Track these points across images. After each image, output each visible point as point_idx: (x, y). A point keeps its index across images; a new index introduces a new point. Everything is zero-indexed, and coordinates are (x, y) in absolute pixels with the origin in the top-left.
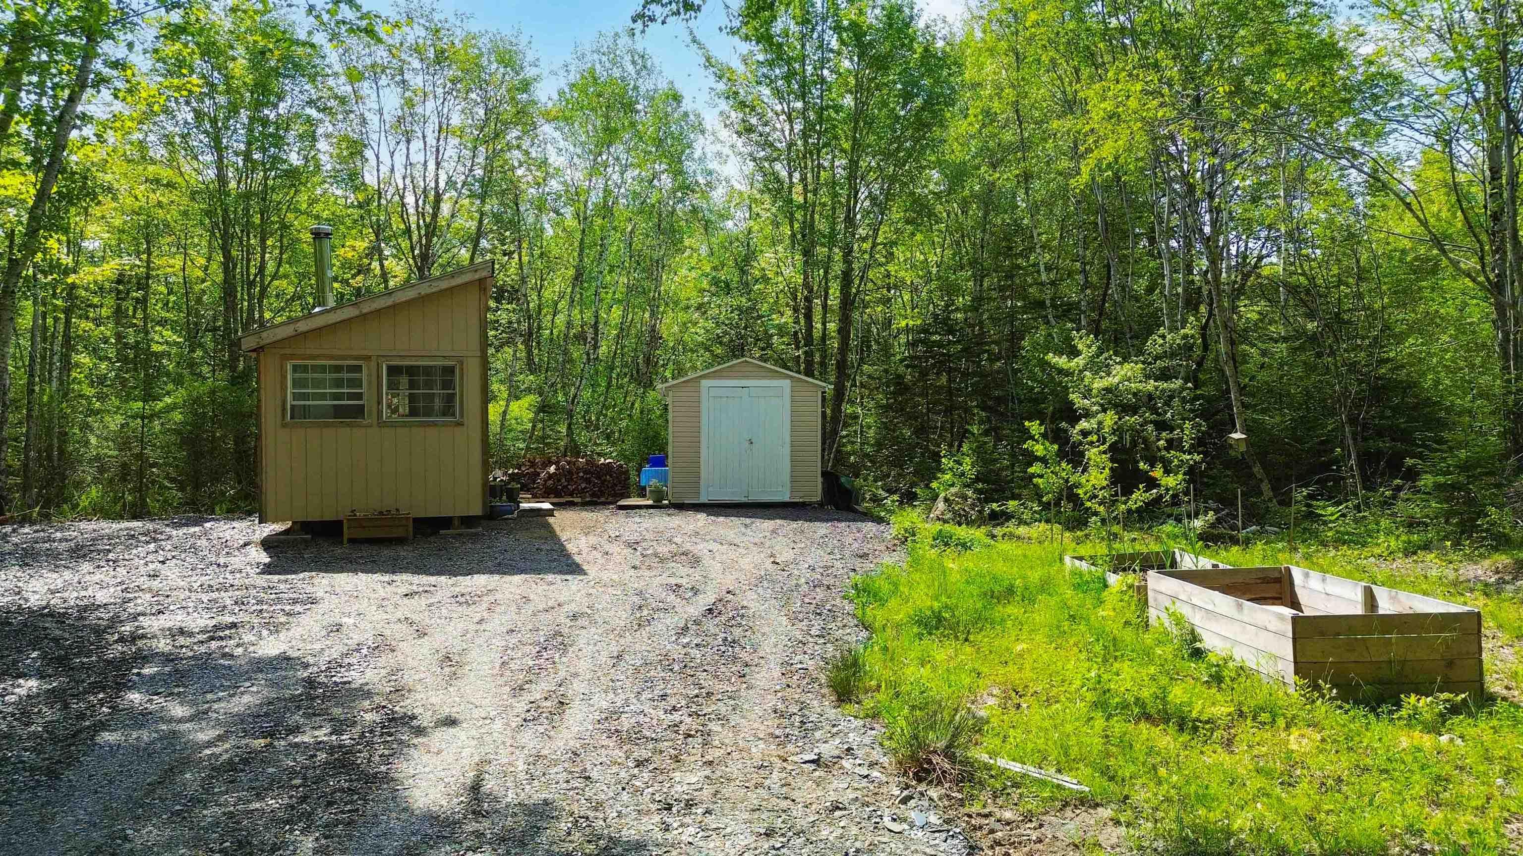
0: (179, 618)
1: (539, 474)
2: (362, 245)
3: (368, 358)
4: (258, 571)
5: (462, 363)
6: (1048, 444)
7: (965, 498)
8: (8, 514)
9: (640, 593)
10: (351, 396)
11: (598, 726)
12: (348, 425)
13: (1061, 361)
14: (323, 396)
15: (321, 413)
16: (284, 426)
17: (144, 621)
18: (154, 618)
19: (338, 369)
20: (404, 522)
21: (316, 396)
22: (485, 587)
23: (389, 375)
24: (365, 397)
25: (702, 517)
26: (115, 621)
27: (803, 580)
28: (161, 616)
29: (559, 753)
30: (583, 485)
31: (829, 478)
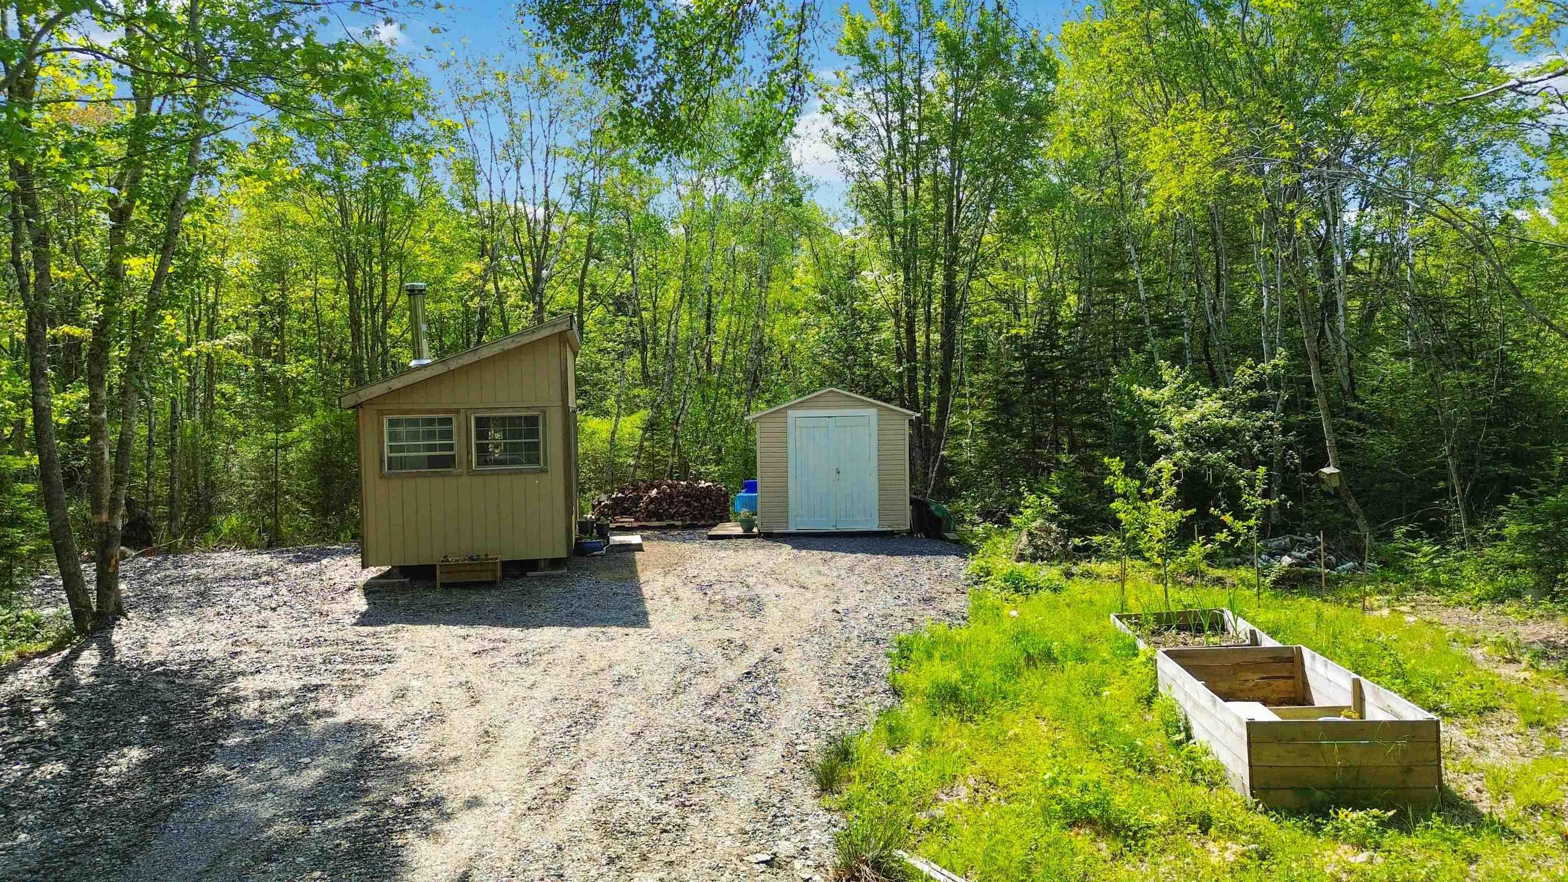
0: (272, 678)
1: (641, 498)
2: (477, 267)
3: (457, 411)
4: (354, 621)
5: (544, 412)
6: (1128, 480)
7: (1049, 531)
8: (155, 545)
9: (689, 653)
10: (443, 447)
11: (592, 816)
12: (443, 475)
13: (1147, 393)
14: (417, 448)
15: (415, 463)
16: (382, 477)
17: (241, 682)
18: (250, 677)
19: (431, 422)
20: (491, 567)
21: (410, 449)
22: (549, 643)
23: (476, 427)
24: (456, 448)
25: (786, 550)
26: (219, 680)
27: (856, 633)
28: (258, 676)
29: (545, 847)
30: (684, 509)
31: (918, 506)
